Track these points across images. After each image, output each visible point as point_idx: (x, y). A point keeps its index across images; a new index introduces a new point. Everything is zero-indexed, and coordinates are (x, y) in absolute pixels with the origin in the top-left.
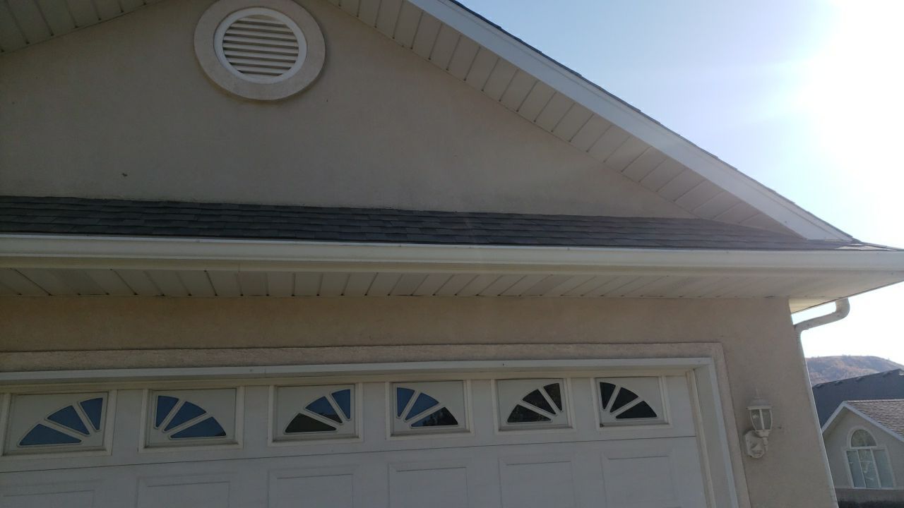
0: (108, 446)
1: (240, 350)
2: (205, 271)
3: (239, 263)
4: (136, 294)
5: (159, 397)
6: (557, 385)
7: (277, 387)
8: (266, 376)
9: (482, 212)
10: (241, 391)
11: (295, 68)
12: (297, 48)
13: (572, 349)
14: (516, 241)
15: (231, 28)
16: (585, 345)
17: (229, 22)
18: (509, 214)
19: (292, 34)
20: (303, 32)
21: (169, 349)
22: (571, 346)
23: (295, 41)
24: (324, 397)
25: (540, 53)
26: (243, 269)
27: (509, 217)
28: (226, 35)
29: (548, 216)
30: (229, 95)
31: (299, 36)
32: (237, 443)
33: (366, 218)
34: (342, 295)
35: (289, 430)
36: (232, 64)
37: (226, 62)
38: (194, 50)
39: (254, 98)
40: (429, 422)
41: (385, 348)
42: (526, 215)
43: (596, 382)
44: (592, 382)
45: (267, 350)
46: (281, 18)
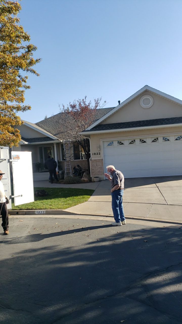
5: (140, 139)
7: (151, 138)
11: (150, 104)
12: (150, 101)
17: (143, 99)
21: (141, 135)
24: (155, 138)
36: (144, 104)
38: (139, 104)
39: (147, 108)
41: (161, 134)
46: (149, 98)
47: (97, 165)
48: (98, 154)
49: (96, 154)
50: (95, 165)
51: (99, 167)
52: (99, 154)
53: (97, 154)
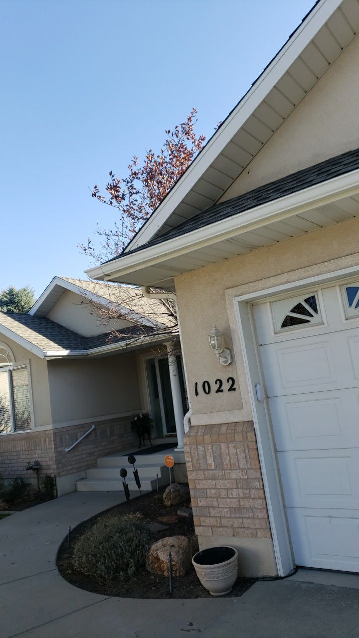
47: (220, 465)
48: (226, 386)
49: (214, 387)
50: (210, 460)
51: (234, 475)
52: (232, 389)
53: (219, 390)
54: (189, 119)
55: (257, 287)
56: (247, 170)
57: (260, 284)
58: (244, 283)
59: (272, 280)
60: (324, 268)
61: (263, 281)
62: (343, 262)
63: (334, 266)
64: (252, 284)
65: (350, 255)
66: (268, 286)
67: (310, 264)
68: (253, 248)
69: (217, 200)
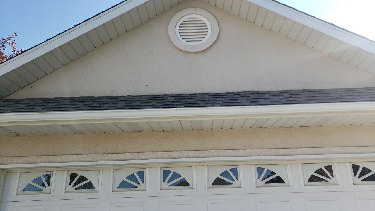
0: (147, 189)
1: (193, 151)
2: (180, 121)
3: (192, 117)
4: (154, 131)
5: (164, 170)
6: (331, 166)
7: (208, 166)
8: (204, 162)
9: (290, 90)
10: (194, 168)
11: (207, 37)
12: (207, 29)
13: (337, 150)
14: (309, 102)
15: (181, 24)
16: (344, 147)
17: (181, 22)
18: (303, 90)
19: (205, 23)
20: (209, 22)
21: (167, 151)
22: (337, 148)
23: (206, 26)
24: (227, 171)
25: (314, 17)
26: (194, 119)
27: (304, 91)
28: (180, 27)
29: (322, 89)
30: (182, 51)
31: (208, 24)
32: (194, 189)
33: (239, 96)
34: (231, 128)
35: (214, 184)
36: (183, 38)
37: (180, 38)
38: (168, 35)
39: (192, 51)
40: (272, 182)
41: (251, 150)
42: (312, 90)
43: (350, 164)
44: (348, 164)
45: (203, 151)
46: (200, 18)
54: (8, 38)
55: (13, 161)
56: (31, 85)
57: (16, 160)
58: (5, 156)
59: (25, 159)
60: (60, 159)
61: (18, 158)
62: (71, 158)
63: (65, 159)
64: (10, 158)
65: (77, 154)
66: (21, 162)
67: (53, 154)
68: (18, 135)
69: (4, 96)
